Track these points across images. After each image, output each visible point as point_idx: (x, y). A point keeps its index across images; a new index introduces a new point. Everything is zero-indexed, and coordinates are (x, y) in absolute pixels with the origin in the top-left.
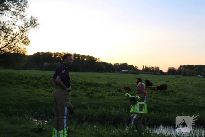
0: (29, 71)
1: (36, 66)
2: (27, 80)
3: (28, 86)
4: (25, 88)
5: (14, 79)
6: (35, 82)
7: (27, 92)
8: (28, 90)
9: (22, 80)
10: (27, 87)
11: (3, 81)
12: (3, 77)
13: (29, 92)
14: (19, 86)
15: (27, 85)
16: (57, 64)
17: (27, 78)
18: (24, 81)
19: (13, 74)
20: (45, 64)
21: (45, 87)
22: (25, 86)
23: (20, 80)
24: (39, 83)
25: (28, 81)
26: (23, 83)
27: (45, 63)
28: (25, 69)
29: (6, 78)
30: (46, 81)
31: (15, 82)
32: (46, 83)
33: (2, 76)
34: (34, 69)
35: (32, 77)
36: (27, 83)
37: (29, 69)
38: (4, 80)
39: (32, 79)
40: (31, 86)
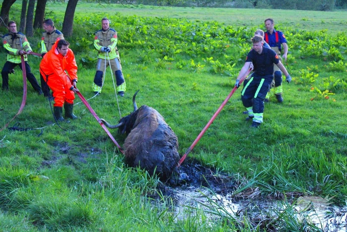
0: (217, 9)
2: (215, 43)
3: (222, 65)
4: (212, 72)
5: (176, 39)
7: (219, 85)
8: (225, 80)
9: (199, 43)
10: (219, 68)
11: (142, 47)
12: (142, 34)
14: (193, 63)
15: (217, 61)
17: (214, 36)
18: (206, 48)
19: (170, 22)
22: (209, 64)
23: (194, 44)
25: (218, 45)
26: (204, 54)
29: (149, 35)
31: (178, 51)
33: (137, 30)
34: (232, 4)
35: (231, 31)
36: (218, 53)
38: (144, 42)
39: (231, 38)
40: (231, 65)
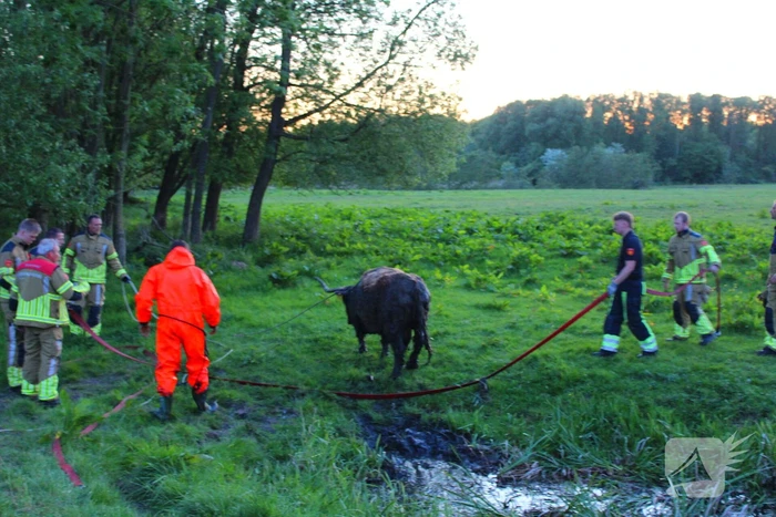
0: (475, 192)
1: (508, 166)
2: (473, 243)
3: (482, 276)
4: (468, 287)
5: (414, 240)
6: (515, 253)
7: (477, 307)
8: (486, 299)
9: (448, 244)
10: (478, 280)
11: (363, 253)
12: (364, 233)
13: (490, 308)
14: (438, 274)
15: (475, 271)
16: (609, 151)
17: (470, 232)
18: (459, 251)
19: (405, 214)
20: (553, 155)
21: (568, 277)
22: (463, 275)
23: (441, 245)
24: (534, 257)
25: (477, 247)
26: (457, 260)
27: (549, 150)
28: (458, 188)
29: (374, 234)
30: (567, 244)
31: (417, 257)
32: (570, 254)
33: (356, 227)
34: (500, 183)
35: (496, 225)
36: (476, 258)
37: (475, 183)
38: (366, 246)
39: (496, 235)
40: (497, 275)
